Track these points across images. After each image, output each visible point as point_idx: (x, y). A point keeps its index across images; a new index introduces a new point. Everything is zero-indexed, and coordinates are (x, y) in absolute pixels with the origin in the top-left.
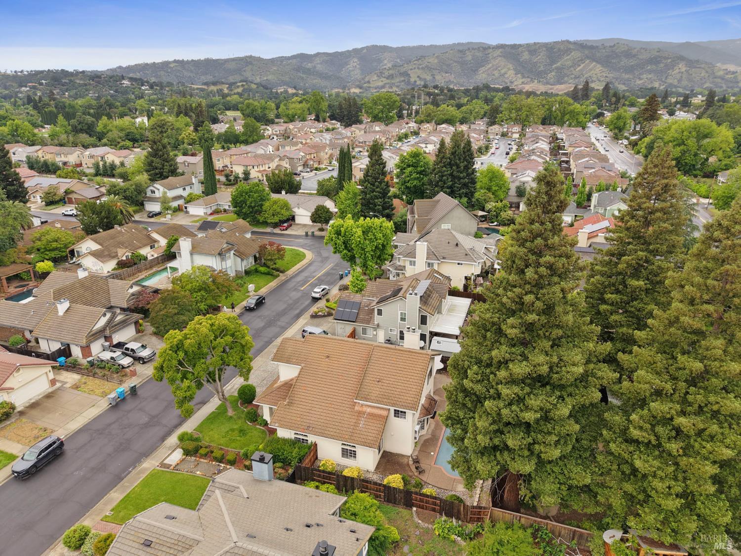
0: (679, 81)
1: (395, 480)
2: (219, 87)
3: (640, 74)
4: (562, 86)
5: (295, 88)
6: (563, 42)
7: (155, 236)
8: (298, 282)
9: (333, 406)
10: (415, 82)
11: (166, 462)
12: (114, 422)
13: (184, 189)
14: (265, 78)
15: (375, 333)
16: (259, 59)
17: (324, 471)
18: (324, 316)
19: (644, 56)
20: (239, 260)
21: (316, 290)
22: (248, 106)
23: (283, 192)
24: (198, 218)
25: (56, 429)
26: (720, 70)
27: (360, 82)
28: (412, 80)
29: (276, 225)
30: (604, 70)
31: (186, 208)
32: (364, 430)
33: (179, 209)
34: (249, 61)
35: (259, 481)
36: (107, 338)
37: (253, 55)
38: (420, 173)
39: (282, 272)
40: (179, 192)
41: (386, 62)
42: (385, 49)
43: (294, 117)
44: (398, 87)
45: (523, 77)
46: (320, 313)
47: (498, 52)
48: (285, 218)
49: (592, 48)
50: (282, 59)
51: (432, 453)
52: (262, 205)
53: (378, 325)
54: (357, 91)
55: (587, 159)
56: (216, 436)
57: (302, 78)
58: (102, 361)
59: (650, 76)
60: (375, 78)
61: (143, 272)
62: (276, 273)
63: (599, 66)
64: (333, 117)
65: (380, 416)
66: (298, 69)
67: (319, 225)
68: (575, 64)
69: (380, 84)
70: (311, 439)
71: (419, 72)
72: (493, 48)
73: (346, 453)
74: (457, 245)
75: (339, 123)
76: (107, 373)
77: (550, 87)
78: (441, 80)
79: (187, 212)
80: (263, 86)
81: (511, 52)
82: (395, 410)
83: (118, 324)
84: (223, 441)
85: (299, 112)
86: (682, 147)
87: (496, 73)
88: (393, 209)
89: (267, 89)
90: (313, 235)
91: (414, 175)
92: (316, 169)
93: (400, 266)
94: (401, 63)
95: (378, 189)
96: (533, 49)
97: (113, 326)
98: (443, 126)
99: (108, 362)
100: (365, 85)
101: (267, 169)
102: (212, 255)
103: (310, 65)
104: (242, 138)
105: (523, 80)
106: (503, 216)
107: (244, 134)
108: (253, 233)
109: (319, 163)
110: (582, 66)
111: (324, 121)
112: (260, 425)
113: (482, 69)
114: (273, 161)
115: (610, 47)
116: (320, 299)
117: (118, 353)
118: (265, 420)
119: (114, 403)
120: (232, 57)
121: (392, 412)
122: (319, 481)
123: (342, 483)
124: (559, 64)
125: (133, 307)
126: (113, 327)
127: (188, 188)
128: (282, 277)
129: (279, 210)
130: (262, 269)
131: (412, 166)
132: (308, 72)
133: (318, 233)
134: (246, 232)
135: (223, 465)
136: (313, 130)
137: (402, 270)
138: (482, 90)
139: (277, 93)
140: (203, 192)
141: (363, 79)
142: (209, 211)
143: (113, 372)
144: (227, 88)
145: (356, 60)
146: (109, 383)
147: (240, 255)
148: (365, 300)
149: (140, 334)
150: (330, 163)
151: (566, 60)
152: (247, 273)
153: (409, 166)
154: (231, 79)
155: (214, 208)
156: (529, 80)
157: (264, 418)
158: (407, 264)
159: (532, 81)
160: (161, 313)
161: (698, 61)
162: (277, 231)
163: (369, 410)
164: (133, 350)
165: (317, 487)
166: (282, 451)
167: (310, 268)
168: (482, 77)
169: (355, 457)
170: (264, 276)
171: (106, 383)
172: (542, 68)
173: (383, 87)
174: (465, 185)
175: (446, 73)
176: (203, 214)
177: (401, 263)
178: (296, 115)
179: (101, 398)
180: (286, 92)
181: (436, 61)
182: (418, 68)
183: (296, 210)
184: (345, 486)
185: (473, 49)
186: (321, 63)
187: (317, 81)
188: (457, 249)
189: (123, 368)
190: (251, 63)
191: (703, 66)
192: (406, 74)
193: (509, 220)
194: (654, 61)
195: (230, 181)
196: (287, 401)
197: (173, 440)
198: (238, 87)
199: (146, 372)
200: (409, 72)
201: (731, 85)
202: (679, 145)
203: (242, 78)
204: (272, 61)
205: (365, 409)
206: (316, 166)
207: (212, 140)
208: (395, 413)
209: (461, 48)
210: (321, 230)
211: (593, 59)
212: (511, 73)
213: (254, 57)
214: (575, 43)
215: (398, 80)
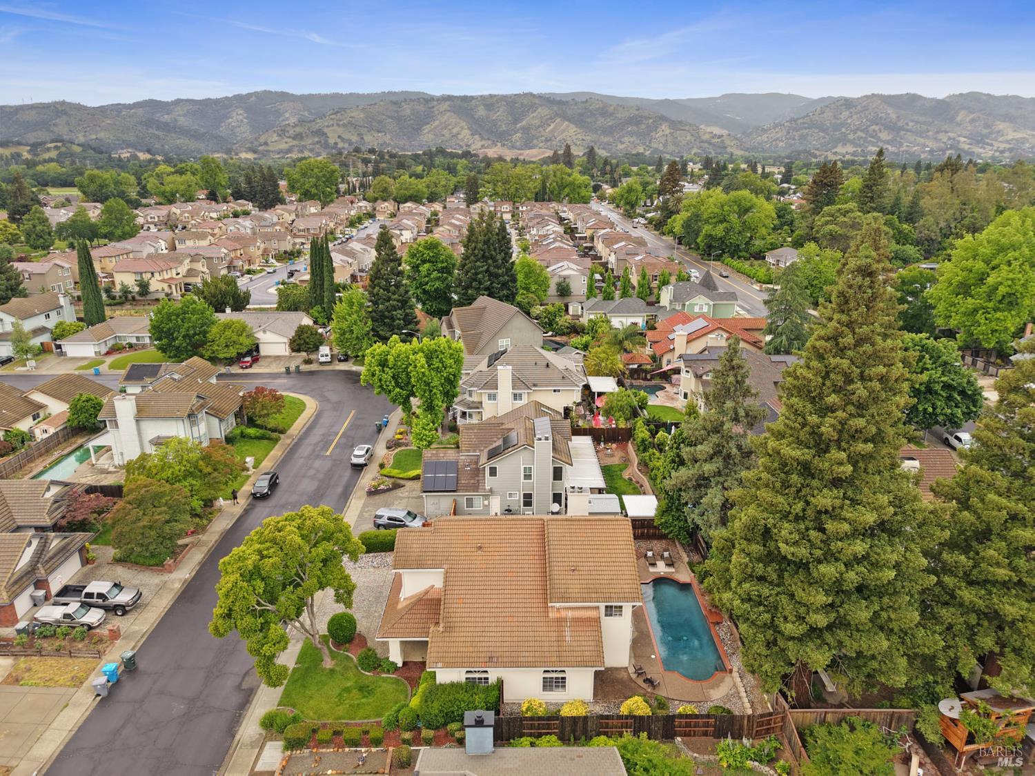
0: (665, 145)
1: (636, 705)
2: (13, 150)
3: (623, 136)
4: (534, 151)
5: (149, 151)
6: (525, 95)
7: (38, 397)
8: (316, 444)
9: (515, 619)
10: (336, 143)
11: (259, 768)
12: (123, 726)
13: (48, 316)
14: (94, 137)
15: (486, 502)
16: (79, 108)
17: (532, 719)
18: (389, 490)
19: (622, 115)
20: (217, 421)
21: (356, 453)
22: (92, 179)
23: (228, 310)
24: (85, 363)
25: (13, 763)
26: (705, 133)
27: (252, 143)
28: (331, 141)
29: (230, 362)
30: (579, 131)
31: (59, 347)
32: (574, 644)
33: (44, 349)
34: (61, 110)
35: (480, 757)
36: (40, 584)
37: (68, 100)
38: (441, 271)
39: (282, 432)
40: (39, 321)
41: (287, 115)
42: (284, 96)
43: (173, 195)
44: (311, 150)
45: (482, 139)
46: (382, 487)
47: (445, 106)
48: (245, 350)
49: (560, 103)
50: (118, 108)
51: (653, 657)
52: (205, 333)
53: (491, 491)
54: (250, 156)
55: (623, 243)
56: (324, 706)
57: (158, 137)
58: (45, 624)
59: (632, 139)
60: (275, 138)
61: (38, 461)
62: (274, 435)
63: (572, 126)
64: (238, 195)
65: (589, 620)
66: (149, 123)
67: (304, 354)
68: (544, 124)
69: (284, 146)
70: (493, 675)
71: (340, 131)
72: (438, 100)
73: (548, 684)
74: (548, 366)
75: (251, 204)
76: (63, 643)
77: (519, 152)
78: (372, 140)
79: (62, 354)
80: (94, 149)
81: (462, 105)
82: (606, 607)
83: (55, 555)
84: (340, 711)
85: (182, 187)
86: (725, 225)
87: (446, 132)
88: (417, 323)
89: (101, 153)
90: (298, 371)
91: (435, 274)
92: (249, 272)
93: (473, 402)
94: (311, 118)
95: (396, 296)
96: (490, 102)
97: (45, 561)
98: (408, 204)
99: (58, 623)
100: (261, 148)
101: (174, 276)
102: (177, 418)
103: (167, 118)
104: (104, 230)
105: (483, 143)
106: (560, 323)
107: (105, 224)
108: (220, 376)
109: (250, 263)
110: (552, 126)
111: (225, 201)
112: (388, 671)
113: (427, 128)
114: (181, 263)
115: (582, 102)
116: (366, 465)
117: (73, 606)
118: (393, 663)
119: (104, 693)
120: (28, 102)
121: (603, 610)
122: (531, 735)
123: (568, 729)
124: (524, 123)
125: (64, 522)
126: (47, 562)
127: (53, 314)
128: (285, 441)
129: (235, 338)
130: (252, 431)
131: (429, 261)
132: (167, 128)
133: (304, 368)
134: (210, 376)
135: (363, 750)
136: (214, 215)
137: (478, 408)
138: (436, 155)
139: (120, 159)
140: (79, 319)
141: (256, 139)
142: (104, 350)
143: (74, 640)
144: (29, 152)
145: (241, 112)
146: (77, 661)
147: (216, 413)
148: (463, 457)
149: (89, 566)
150: (267, 262)
151: (532, 119)
152: (229, 440)
153: (424, 262)
154: (32, 137)
155: (110, 344)
156: (490, 142)
157: (391, 659)
158: (485, 399)
159: (494, 144)
160: (141, 524)
161: (680, 122)
162: (235, 369)
163: (570, 614)
164: (100, 596)
165: (532, 744)
166: (457, 703)
167: (321, 421)
168: (428, 139)
169: (564, 687)
170: (256, 442)
171: (70, 661)
172: (504, 128)
173: (289, 151)
174: (504, 285)
175: (379, 132)
176: (93, 355)
177: (475, 398)
178: (177, 192)
179: (72, 690)
180: (135, 157)
181: (362, 115)
182: (338, 125)
183: (260, 335)
184: (574, 731)
185: (411, 100)
186: (184, 115)
187: (182, 141)
188: (549, 371)
189: (90, 627)
190: (65, 113)
191: (687, 128)
192: (320, 133)
193: (568, 328)
194: (635, 120)
195: (114, 298)
196: (442, 625)
197: (250, 728)
198: (48, 150)
199: (137, 628)
200: (326, 130)
201: (719, 151)
202: (721, 222)
203: (52, 136)
204: (102, 109)
205: (563, 614)
206: (246, 267)
207: (49, 234)
208: (606, 611)
209: (394, 99)
210: (308, 362)
211: (565, 118)
212: (466, 133)
213: (69, 103)
214: (540, 97)
215: (310, 141)
